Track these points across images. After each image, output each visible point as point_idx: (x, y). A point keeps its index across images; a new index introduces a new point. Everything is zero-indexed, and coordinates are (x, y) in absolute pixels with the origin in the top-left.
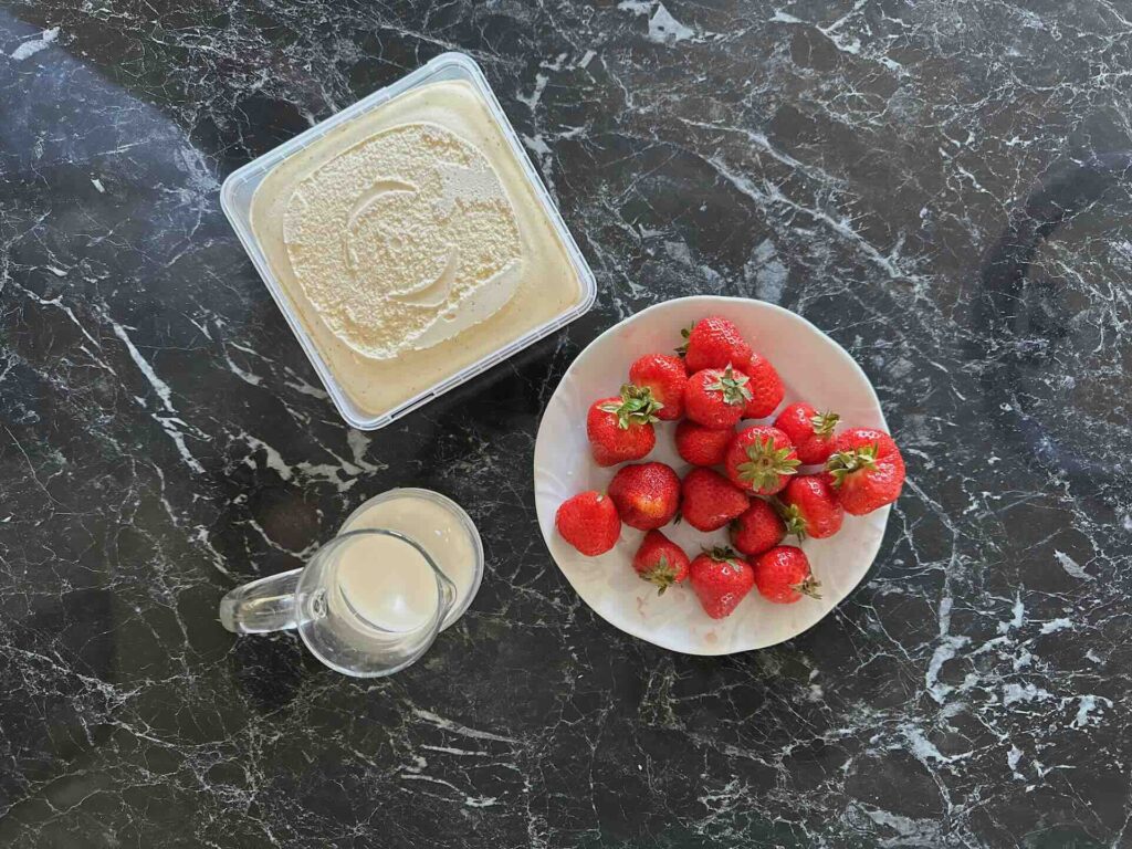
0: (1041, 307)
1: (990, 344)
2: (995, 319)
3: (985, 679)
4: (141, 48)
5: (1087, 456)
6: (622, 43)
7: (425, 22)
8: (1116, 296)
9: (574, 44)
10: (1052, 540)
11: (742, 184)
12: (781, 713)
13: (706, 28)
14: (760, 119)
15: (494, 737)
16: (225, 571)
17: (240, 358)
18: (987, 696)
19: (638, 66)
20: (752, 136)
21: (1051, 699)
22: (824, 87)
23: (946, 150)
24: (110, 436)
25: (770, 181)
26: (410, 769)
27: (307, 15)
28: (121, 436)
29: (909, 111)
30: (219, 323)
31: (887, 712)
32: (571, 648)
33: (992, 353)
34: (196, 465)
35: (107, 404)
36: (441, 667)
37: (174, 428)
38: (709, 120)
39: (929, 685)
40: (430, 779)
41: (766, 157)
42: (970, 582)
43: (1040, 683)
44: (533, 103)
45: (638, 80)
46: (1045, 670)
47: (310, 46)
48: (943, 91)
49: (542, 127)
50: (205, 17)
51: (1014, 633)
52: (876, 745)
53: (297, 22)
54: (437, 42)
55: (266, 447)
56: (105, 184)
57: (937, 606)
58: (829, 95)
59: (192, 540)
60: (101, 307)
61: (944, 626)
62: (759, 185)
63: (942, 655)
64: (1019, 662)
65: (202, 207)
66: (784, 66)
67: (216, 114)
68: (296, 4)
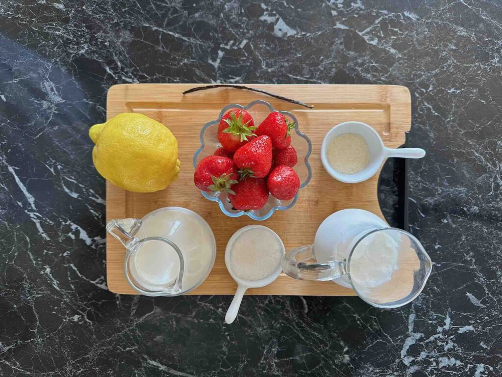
0: (463, 172)
1: (437, 189)
2: (440, 177)
3: (430, 354)
4: (27, 32)
6: (261, 36)
7: (165, 23)
8: (500, 168)
9: (237, 36)
10: (465, 287)
12: (329, 368)
13: (302, 30)
14: (327, 76)
15: (187, 375)
16: (58, 288)
17: (69, 185)
18: (431, 363)
19: (268, 48)
21: (462, 365)
22: (360, 61)
23: (418, 93)
24: (4, 221)
27: (107, 18)
28: (10, 221)
29: (401, 74)
30: (59, 167)
31: (381, 369)
32: (226, 333)
33: (439, 194)
34: (46, 236)
35: (3, 205)
36: (162, 340)
37: (36, 218)
38: (302, 76)
39: (402, 357)
42: (424, 306)
43: (457, 357)
44: (216, 64)
45: (268, 54)
46: (460, 351)
47: (108, 33)
48: (417, 65)
49: (220, 76)
50: (58, 18)
51: (445, 332)
53: (103, 22)
54: (170, 33)
55: (79, 228)
56: (6, 97)
57: (407, 318)
58: (362, 65)
59: (43, 273)
60: (3, 157)
61: (411, 328)
63: (409, 342)
64: (447, 347)
65: (53, 110)
66: (340, 50)
67: (62, 65)
68: (102, 13)
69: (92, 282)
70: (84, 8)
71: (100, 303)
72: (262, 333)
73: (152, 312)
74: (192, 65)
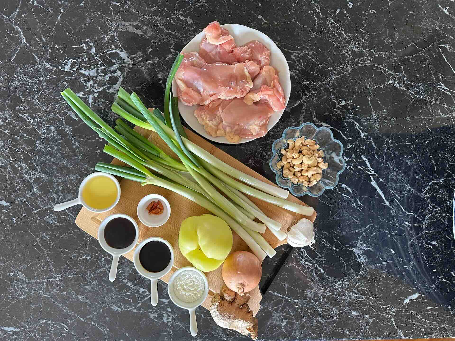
4: (377, 296)
5: (66, 152)
7: (283, 302)
10: (79, 124)
16: (356, 123)
17: (348, 193)
24: (392, 169)
26: (297, 54)
28: (388, 169)
30: (354, 205)
31: (136, 68)
34: (364, 158)
35: (393, 179)
37: (370, 171)
39: (122, 76)
42: (107, 111)
50: (356, 305)
52: (140, 57)
53: (325, 303)
56: (390, 252)
60: (393, 211)
61: (116, 96)
63: (117, 86)
65: (359, 243)
67: (353, 273)
68: (326, 309)
71: (327, 113)
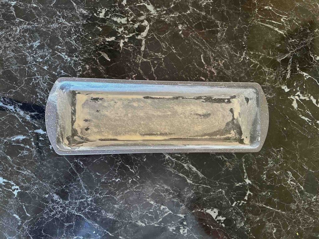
6: (225, 208)
9: (237, 208)
11: (194, 169)
12: (190, 22)
13: (203, 213)
14: (189, 187)
15: (264, 24)
19: (221, 202)
20: (191, 182)
22: (171, 196)
23: (138, 178)
25: (187, 170)
27: (302, 215)
29: (148, 189)
32: (244, 46)
36: (277, 44)
38: (203, 187)
40: (280, 15)
41: (188, 176)
43: (116, 23)
44: (249, 192)
45: (221, 198)
46: (114, 26)
47: (302, 207)
48: (138, 195)
49: (246, 186)
54: (272, 209)
55: (316, 105)
57: (145, 48)
58: (170, 194)
62: (190, 168)
66: (182, 202)
69: (310, 77)
70: (314, 221)
72: (226, 45)
73: (281, 59)
74: (261, 192)
